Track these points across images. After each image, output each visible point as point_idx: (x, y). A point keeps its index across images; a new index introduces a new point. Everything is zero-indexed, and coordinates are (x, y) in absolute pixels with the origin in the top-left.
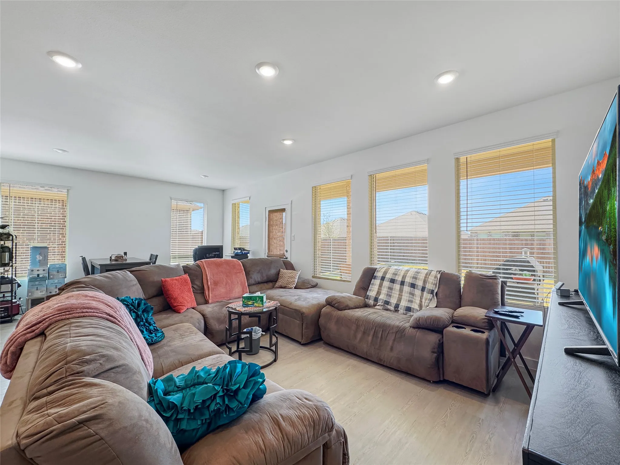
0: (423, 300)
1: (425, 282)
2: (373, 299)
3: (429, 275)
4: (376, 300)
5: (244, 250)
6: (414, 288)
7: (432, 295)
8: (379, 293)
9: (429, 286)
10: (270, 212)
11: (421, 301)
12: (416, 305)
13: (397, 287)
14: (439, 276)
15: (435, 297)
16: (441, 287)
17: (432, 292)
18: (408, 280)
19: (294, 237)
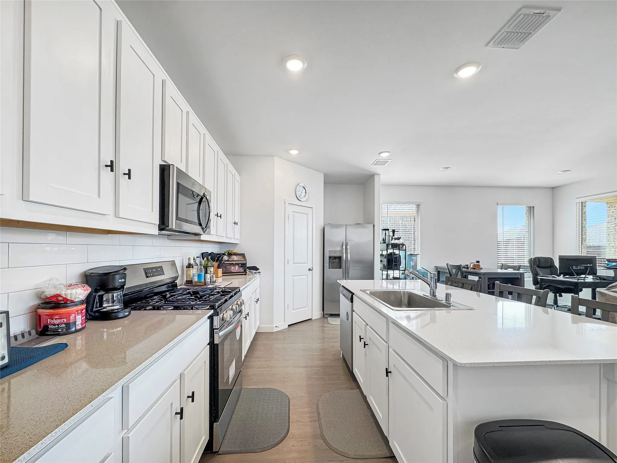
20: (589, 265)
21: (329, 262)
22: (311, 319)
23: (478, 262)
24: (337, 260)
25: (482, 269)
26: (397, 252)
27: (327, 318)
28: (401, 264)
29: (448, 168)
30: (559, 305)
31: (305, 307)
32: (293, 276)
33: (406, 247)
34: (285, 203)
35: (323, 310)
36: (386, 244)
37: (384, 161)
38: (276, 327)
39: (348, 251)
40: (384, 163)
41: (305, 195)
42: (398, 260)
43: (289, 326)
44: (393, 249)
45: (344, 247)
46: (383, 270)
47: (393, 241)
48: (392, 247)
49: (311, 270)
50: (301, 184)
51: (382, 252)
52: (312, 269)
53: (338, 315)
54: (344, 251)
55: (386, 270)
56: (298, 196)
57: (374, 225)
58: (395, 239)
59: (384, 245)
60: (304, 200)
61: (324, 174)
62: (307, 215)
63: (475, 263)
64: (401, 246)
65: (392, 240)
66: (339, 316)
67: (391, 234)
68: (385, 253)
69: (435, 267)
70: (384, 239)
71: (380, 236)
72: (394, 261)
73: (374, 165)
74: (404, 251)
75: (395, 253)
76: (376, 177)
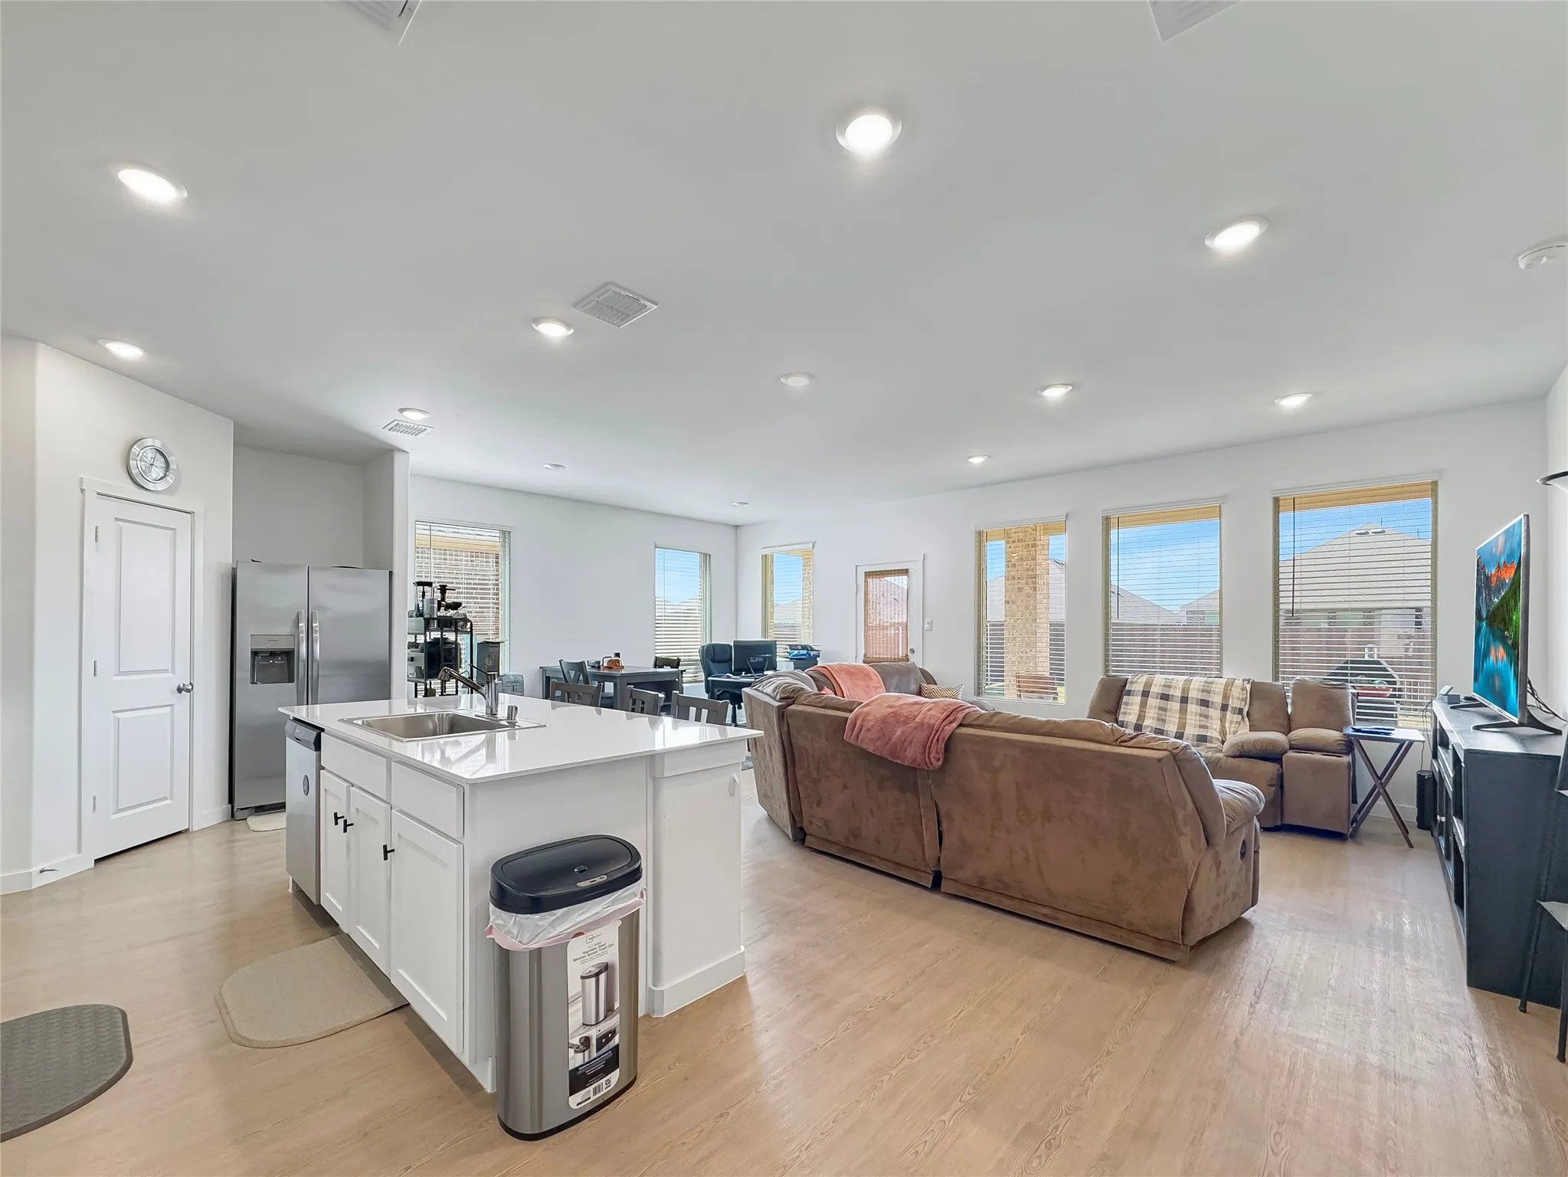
0: (1227, 724)
1: (1226, 696)
2: (1133, 727)
3: (1232, 686)
4: (1138, 727)
5: (812, 650)
6: (1208, 707)
7: (1240, 716)
8: (1141, 716)
9: (1234, 703)
10: (868, 574)
11: (1223, 726)
12: (1214, 731)
13: (1175, 706)
14: (1248, 687)
15: (1246, 719)
16: (1256, 703)
17: (1240, 711)
18: (1193, 694)
19: (931, 623)
20: (767, 655)
21: (253, 665)
22: (187, 831)
23: (618, 655)
24: (279, 661)
25: (623, 667)
26: (451, 636)
27: (246, 819)
28: (461, 664)
29: (560, 466)
30: (738, 723)
31: (165, 798)
32: (114, 712)
33: (471, 625)
34: (82, 491)
35: (231, 800)
36: (425, 619)
37: (416, 426)
38: (42, 872)
39: (314, 635)
40: (416, 431)
41: (162, 475)
42: (454, 655)
43: (97, 861)
44: (442, 629)
45: (303, 625)
46: (417, 680)
47: (442, 613)
48: (438, 626)
49: (188, 691)
50: (149, 442)
51: (416, 637)
52: (190, 687)
53: (281, 807)
54: (303, 635)
55: (423, 680)
56: (134, 471)
57: (391, 573)
58: (448, 607)
59: (420, 621)
60: (160, 486)
61: (235, 423)
62: (171, 532)
63: (613, 656)
64: (461, 623)
65: (439, 610)
66: (284, 807)
67: (438, 595)
68: (421, 639)
69: (541, 668)
70: (420, 606)
71: (408, 598)
72: (445, 658)
73: (390, 430)
74: (469, 636)
75: (447, 638)
76: (397, 457)
